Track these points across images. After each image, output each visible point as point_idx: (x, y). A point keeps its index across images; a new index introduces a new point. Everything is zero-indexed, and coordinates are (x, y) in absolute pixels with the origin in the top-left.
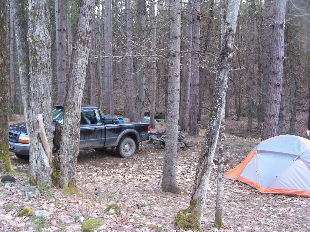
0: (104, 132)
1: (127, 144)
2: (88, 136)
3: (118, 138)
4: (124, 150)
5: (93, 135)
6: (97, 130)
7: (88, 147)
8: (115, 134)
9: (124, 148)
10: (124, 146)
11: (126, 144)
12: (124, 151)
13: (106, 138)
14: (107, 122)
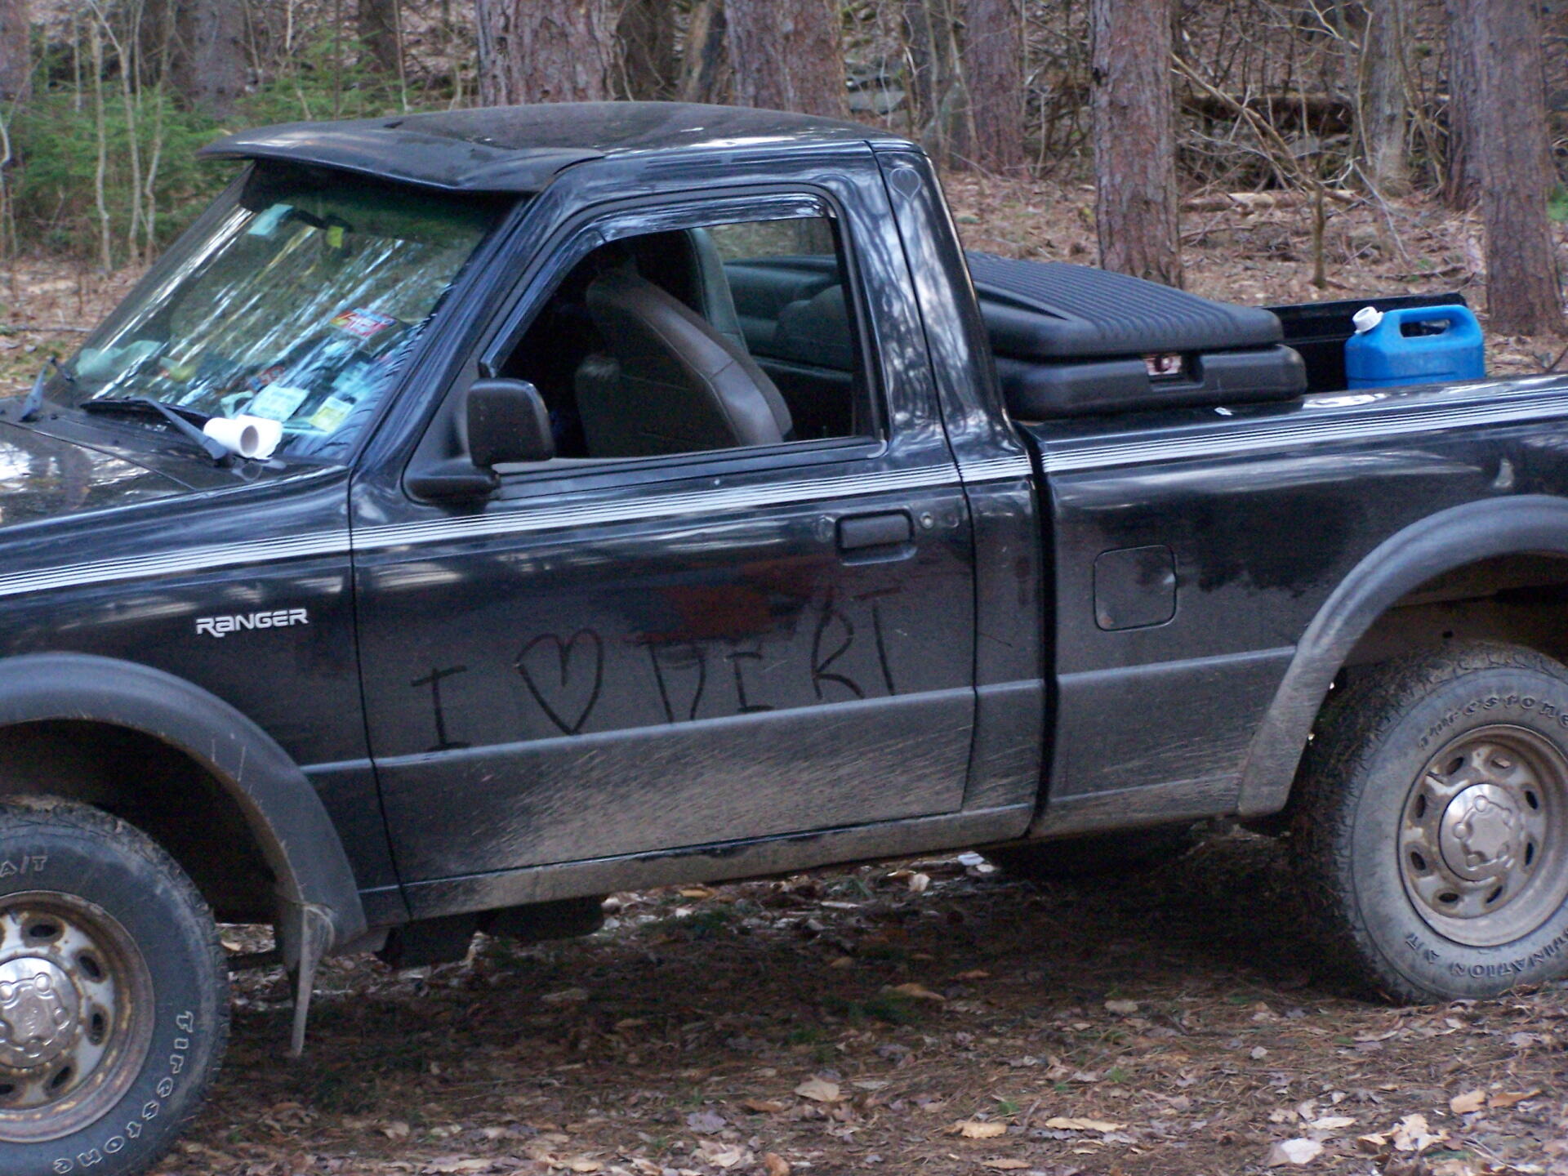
0: (1022, 566)
1: (1477, 760)
2: (720, 658)
3: (1295, 670)
4: (1419, 861)
5: (807, 622)
6: (891, 545)
7: (731, 849)
8: (1233, 597)
9: (1415, 834)
10: (1424, 806)
11: (1456, 766)
12: (1431, 883)
13: (1063, 679)
14: (1080, 389)
